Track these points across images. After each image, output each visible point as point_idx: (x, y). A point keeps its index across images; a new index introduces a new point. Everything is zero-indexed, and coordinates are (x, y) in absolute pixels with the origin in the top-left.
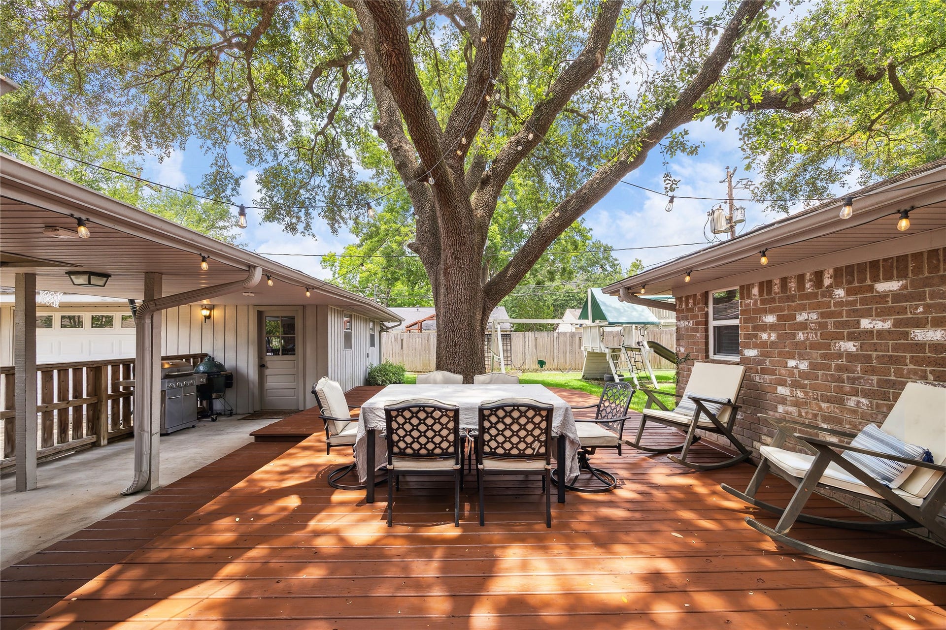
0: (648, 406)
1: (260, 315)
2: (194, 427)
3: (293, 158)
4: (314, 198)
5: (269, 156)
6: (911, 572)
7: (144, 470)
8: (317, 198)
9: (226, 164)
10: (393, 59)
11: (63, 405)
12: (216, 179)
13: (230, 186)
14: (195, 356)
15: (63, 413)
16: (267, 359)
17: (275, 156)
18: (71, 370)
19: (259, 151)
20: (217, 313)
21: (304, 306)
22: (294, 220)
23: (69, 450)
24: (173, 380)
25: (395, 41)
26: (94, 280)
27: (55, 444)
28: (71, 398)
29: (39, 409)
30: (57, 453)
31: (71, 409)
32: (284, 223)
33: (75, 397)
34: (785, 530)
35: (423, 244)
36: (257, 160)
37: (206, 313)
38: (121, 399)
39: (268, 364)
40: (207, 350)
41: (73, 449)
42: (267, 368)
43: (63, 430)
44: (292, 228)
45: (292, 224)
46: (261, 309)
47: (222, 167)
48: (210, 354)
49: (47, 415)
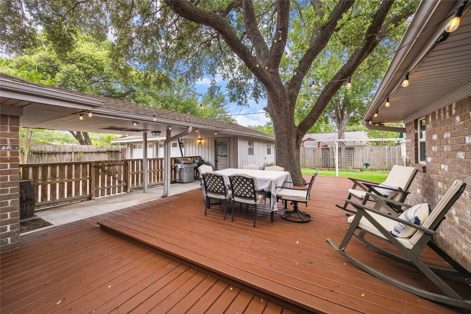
0: (354, 188)
1: (215, 141)
2: (193, 182)
3: (239, 74)
4: (248, 89)
5: (230, 75)
6: (404, 286)
7: (165, 190)
8: (250, 89)
9: (215, 82)
10: (229, 42)
11: (158, 171)
12: (211, 89)
13: (216, 91)
14: (194, 157)
15: (158, 172)
16: (218, 158)
17: (233, 75)
18: (160, 160)
19: (227, 74)
20: (203, 141)
21: (229, 138)
22: (241, 100)
23: (159, 184)
24: (186, 165)
25: (226, 37)
26: (157, 134)
27: (156, 182)
28: (160, 169)
29: (148, 172)
30: (157, 185)
31: (160, 172)
32: (237, 102)
33: (161, 168)
34: (342, 248)
35: (269, 107)
36: (227, 78)
37: (199, 141)
38: (173, 170)
39: (219, 161)
40: (200, 155)
41: (160, 184)
42: (218, 162)
43: (158, 178)
44: (240, 103)
45: (240, 102)
46: (216, 139)
47: (214, 84)
48: (201, 156)
49: (150, 173)
